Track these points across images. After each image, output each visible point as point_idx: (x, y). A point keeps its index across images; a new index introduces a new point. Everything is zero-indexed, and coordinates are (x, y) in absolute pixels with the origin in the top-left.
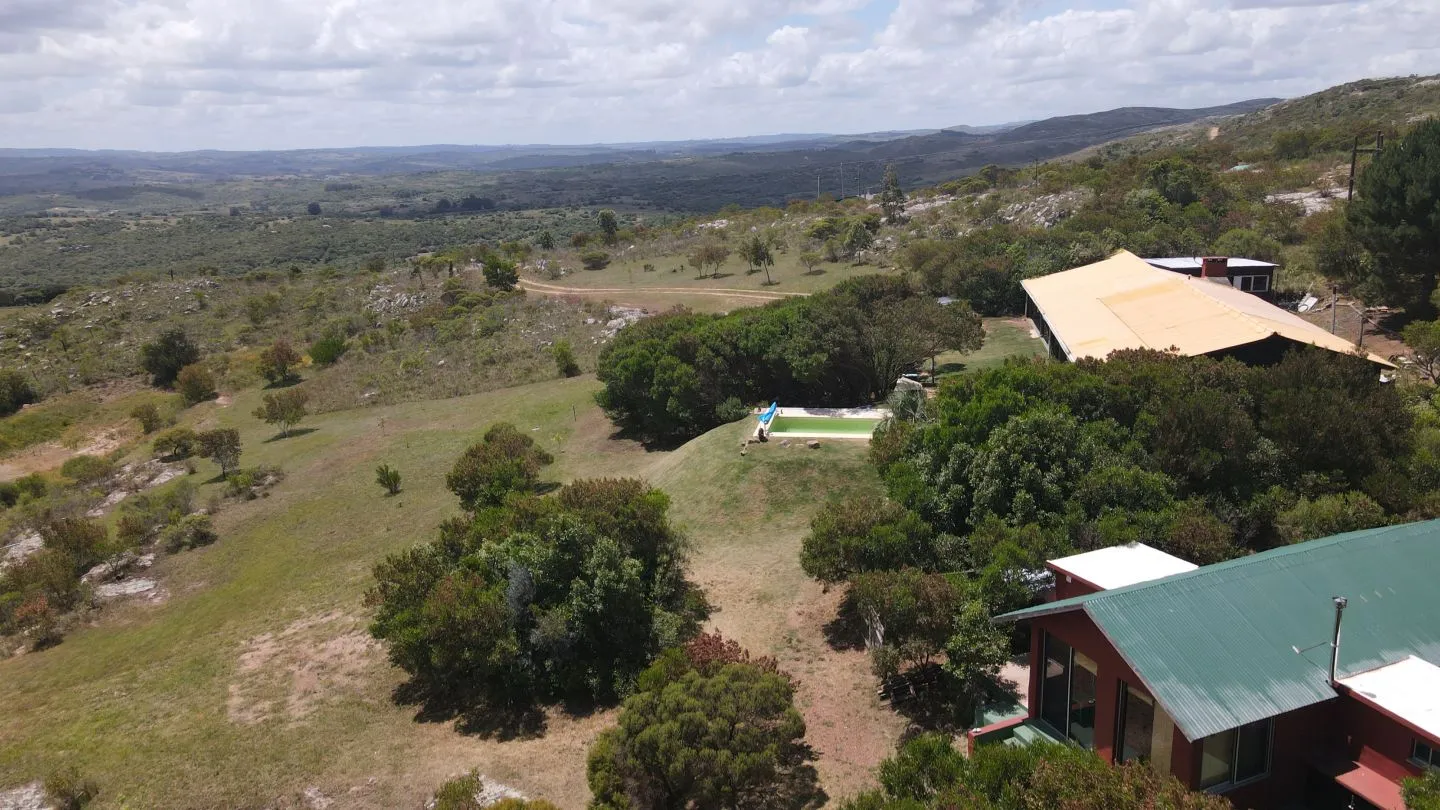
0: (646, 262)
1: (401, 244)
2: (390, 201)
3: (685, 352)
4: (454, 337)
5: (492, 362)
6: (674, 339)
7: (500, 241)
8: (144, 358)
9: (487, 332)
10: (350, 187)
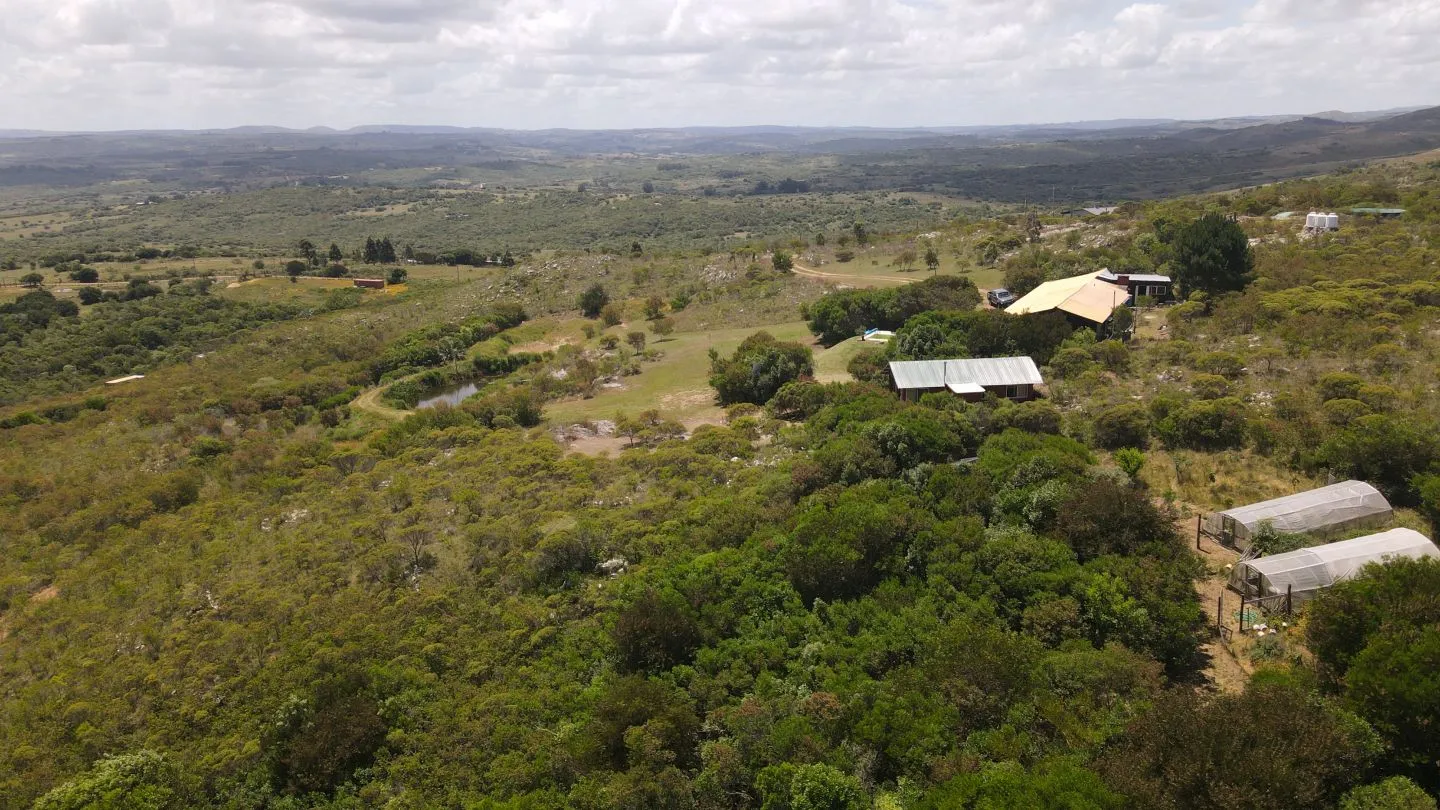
0: (874, 259)
1: (722, 223)
2: (714, 182)
3: (845, 305)
4: (750, 297)
5: (768, 311)
6: (842, 299)
7: (810, 225)
8: (581, 301)
9: (768, 296)
10: (679, 167)
